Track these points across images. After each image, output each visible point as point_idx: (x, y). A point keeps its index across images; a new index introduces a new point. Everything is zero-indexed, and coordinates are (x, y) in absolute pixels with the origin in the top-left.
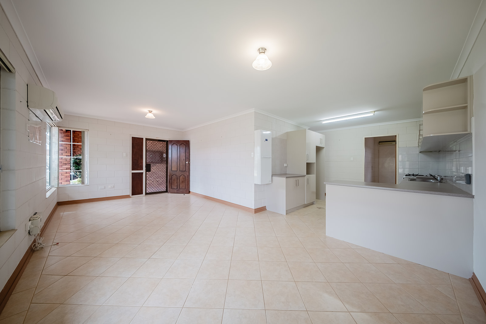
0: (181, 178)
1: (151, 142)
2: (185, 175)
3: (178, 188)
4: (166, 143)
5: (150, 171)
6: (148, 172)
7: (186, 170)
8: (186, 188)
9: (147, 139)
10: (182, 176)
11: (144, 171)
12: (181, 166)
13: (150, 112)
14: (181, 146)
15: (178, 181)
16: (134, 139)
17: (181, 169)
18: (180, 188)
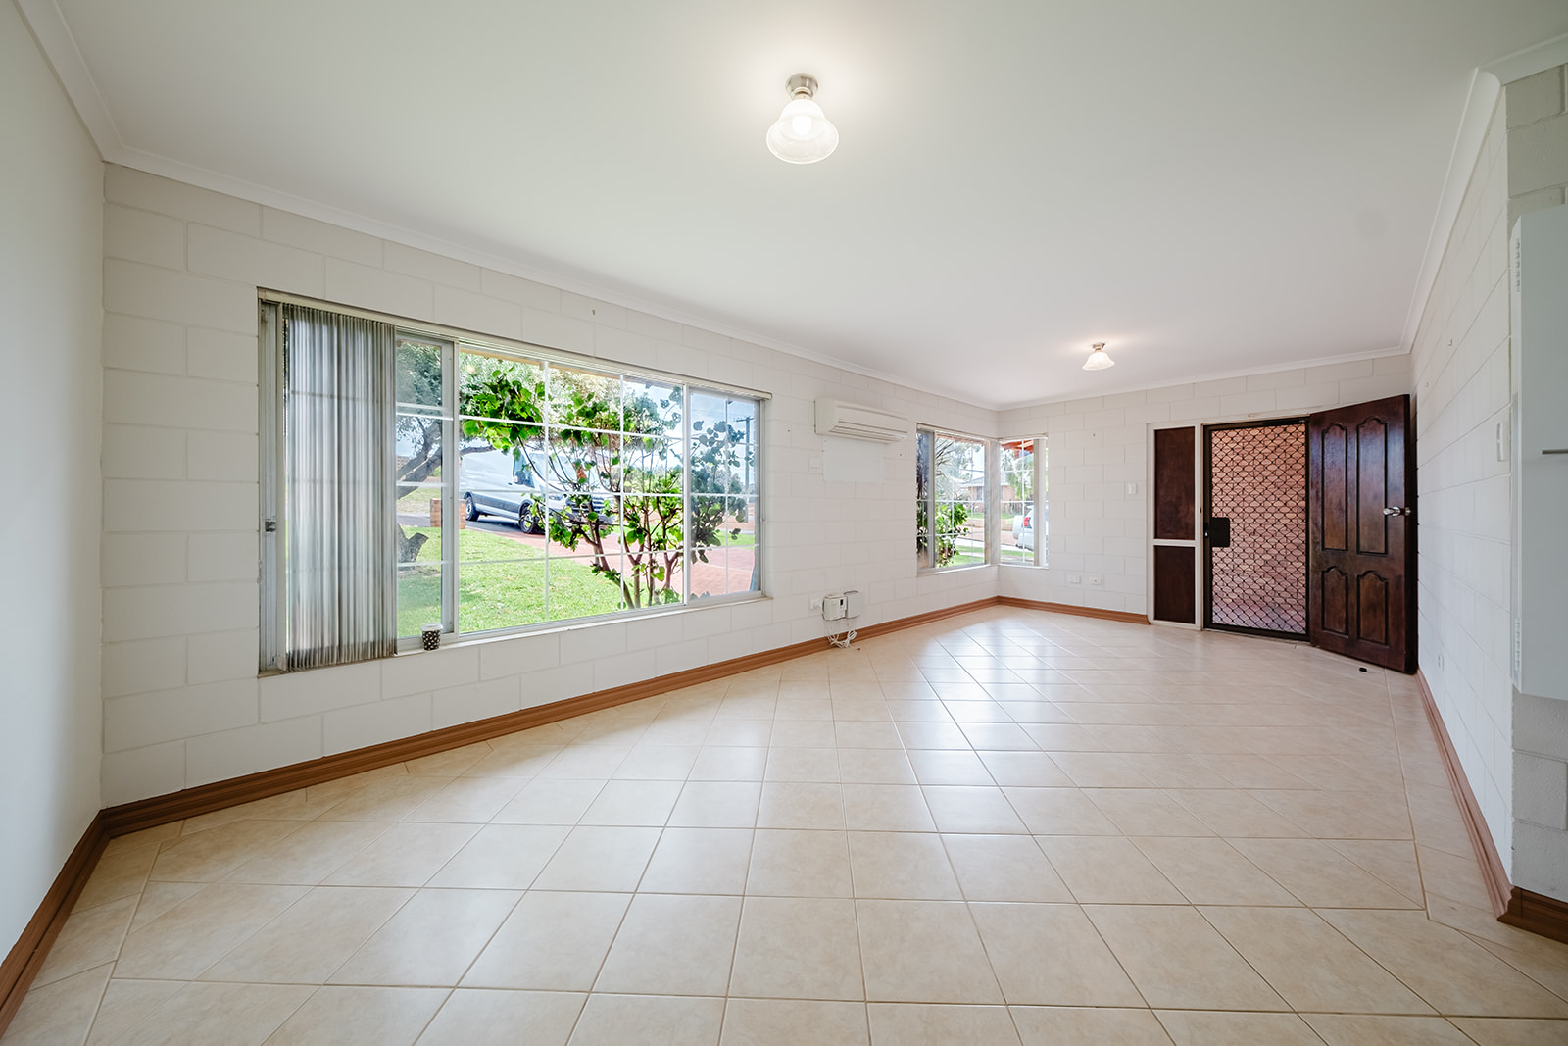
0: (1365, 584)
1: (1232, 434)
2: (1386, 575)
3: (1353, 631)
4: (1302, 428)
5: (1228, 546)
6: (1219, 549)
7: (1390, 550)
8: (1392, 640)
9: (1208, 430)
10: (1371, 575)
11: (1197, 543)
12: (1366, 528)
13: (1098, 347)
14: (1361, 430)
15: (1353, 598)
16: (1161, 436)
17: (1362, 542)
18: (1362, 635)
